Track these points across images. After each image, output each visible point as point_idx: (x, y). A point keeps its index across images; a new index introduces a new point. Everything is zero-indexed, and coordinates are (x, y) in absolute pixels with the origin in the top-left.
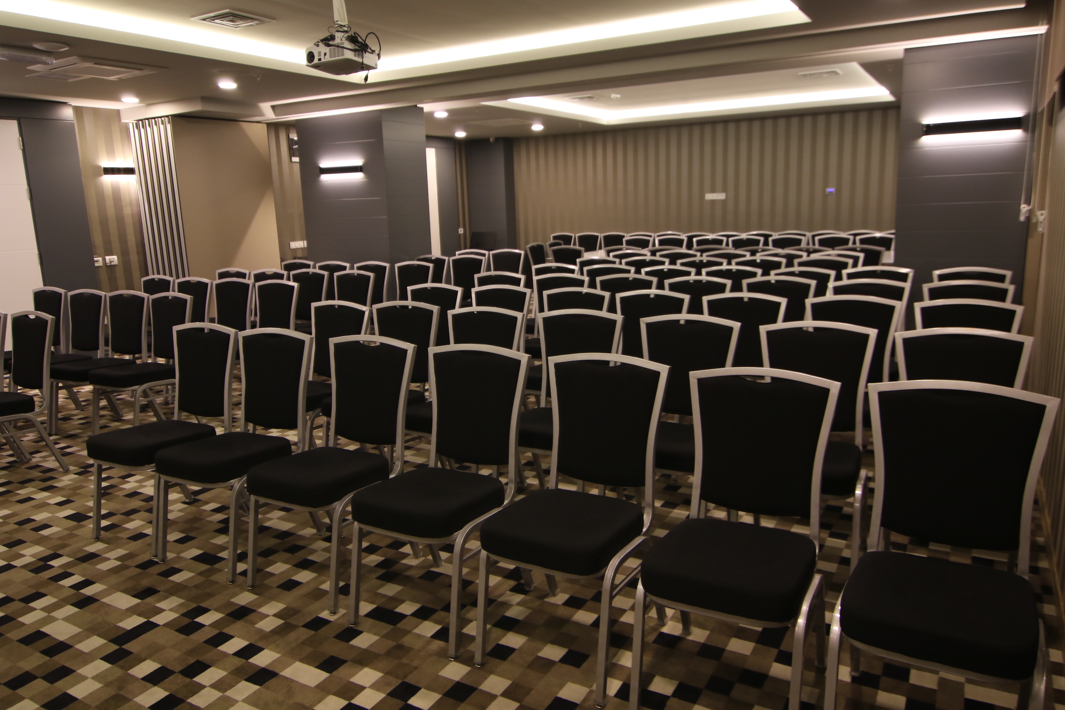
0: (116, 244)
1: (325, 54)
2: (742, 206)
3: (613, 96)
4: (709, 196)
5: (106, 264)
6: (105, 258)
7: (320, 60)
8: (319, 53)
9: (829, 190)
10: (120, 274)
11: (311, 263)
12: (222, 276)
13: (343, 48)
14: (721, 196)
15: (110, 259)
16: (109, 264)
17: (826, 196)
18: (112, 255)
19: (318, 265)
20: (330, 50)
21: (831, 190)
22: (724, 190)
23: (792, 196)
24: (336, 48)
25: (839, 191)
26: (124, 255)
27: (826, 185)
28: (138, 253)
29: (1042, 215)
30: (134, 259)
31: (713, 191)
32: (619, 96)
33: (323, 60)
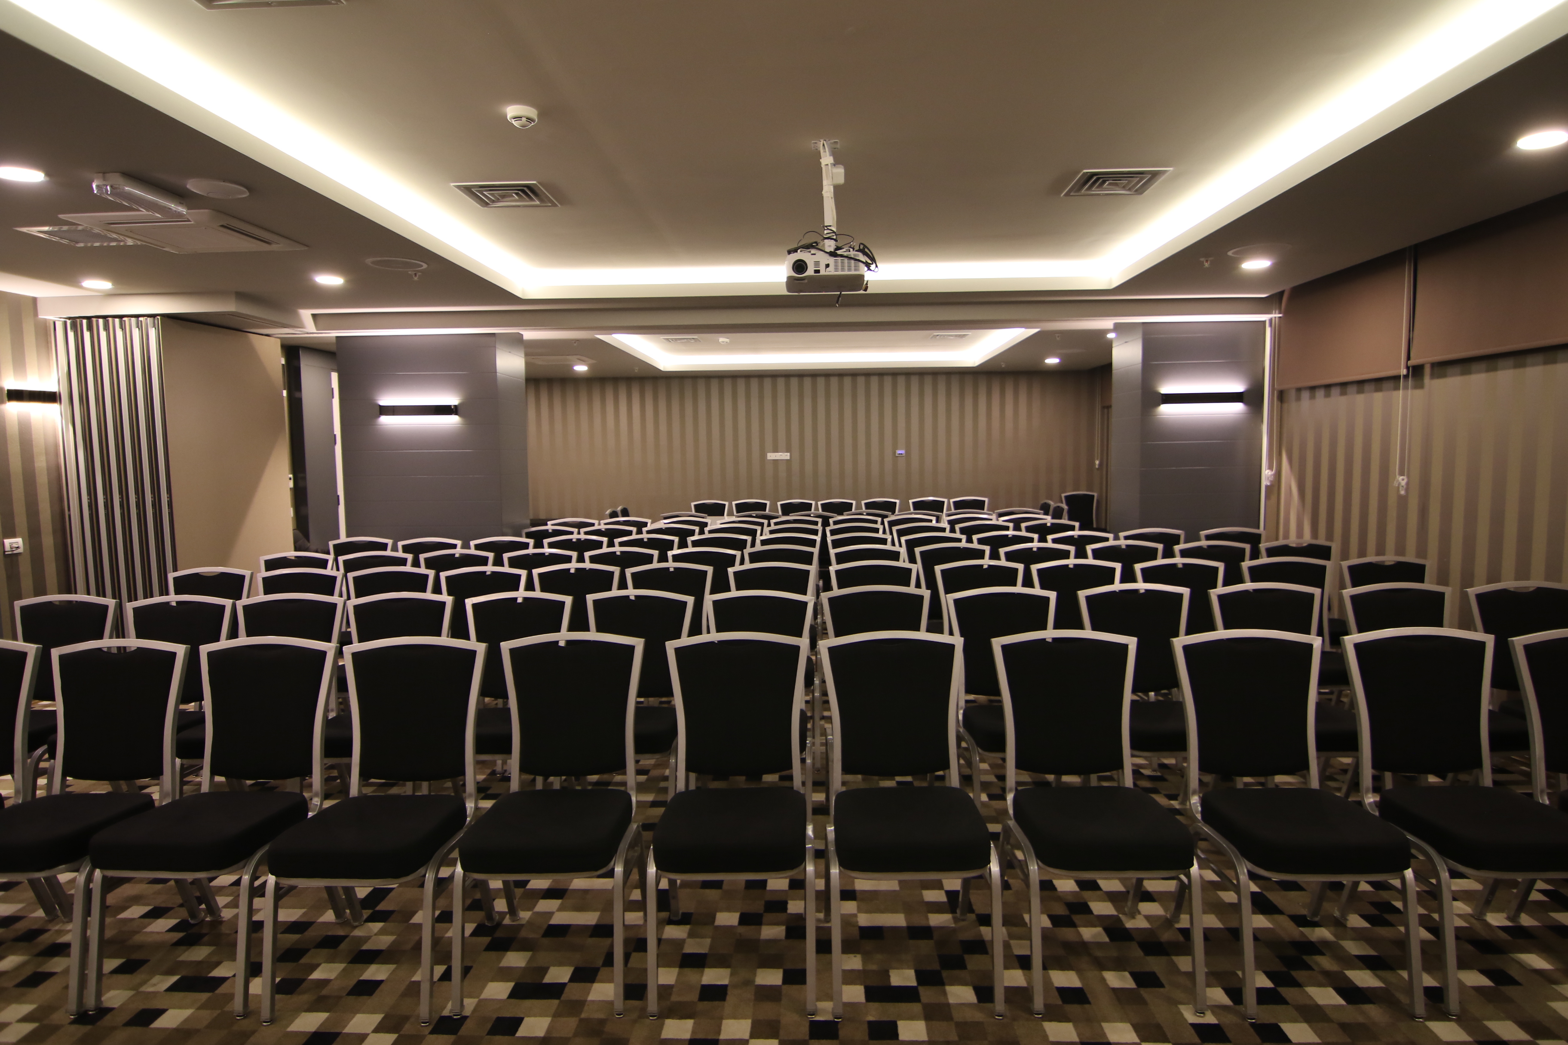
0: (21, 519)
1: (827, 266)
2: (809, 467)
3: (721, 340)
4: (771, 456)
5: (5, 552)
6: (3, 542)
7: (817, 271)
8: (817, 263)
9: (898, 452)
10: (25, 568)
11: (390, 542)
12: (271, 565)
13: (856, 260)
14: (786, 456)
15: (11, 544)
16: (10, 553)
17: (895, 457)
18: (13, 535)
19: (400, 544)
20: (836, 261)
21: (901, 452)
22: (788, 450)
23: (862, 458)
24: (846, 260)
25: (908, 453)
26: (33, 536)
27: (895, 447)
28: (54, 532)
29: (1403, 480)
30: (48, 541)
31: (776, 450)
32: (727, 340)
33: (823, 272)
